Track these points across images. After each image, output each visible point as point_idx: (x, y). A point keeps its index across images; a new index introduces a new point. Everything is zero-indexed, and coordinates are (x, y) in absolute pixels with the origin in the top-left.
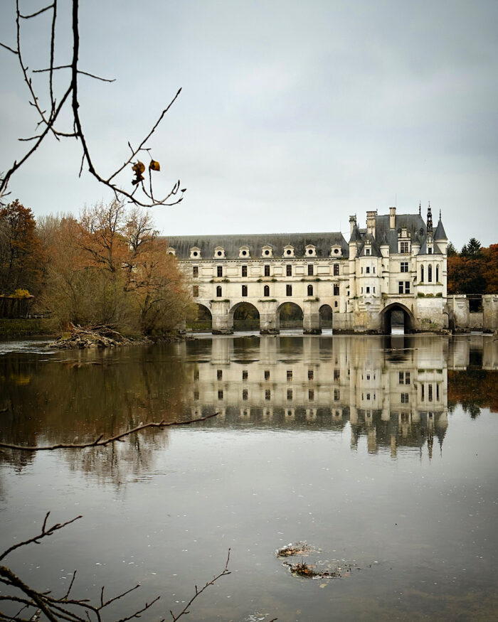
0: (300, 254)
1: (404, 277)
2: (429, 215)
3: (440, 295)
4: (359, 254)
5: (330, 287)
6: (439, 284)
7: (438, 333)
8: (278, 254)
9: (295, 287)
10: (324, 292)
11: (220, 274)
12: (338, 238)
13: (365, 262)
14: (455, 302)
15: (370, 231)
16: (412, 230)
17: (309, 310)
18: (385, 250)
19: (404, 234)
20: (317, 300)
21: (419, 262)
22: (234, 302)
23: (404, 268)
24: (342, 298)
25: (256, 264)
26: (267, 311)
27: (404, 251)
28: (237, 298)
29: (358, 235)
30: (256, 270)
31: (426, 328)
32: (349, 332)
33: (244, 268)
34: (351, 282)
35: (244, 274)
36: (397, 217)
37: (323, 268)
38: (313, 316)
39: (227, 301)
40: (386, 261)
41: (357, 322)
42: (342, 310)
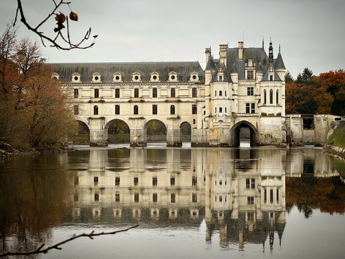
0: (164, 79)
1: (250, 99)
2: (271, 49)
3: (279, 115)
4: (214, 80)
5: (189, 107)
6: (278, 106)
7: (278, 146)
8: (146, 79)
9: (160, 107)
10: (184, 111)
11: (97, 95)
12: (196, 66)
13: (219, 87)
14: (292, 120)
15: (222, 61)
16: (256, 60)
17: (172, 127)
18: (235, 77)
19: (250, 64)
20: (179, 118)
21: (262, 87)
22: (109, 119)
23: (250, 92)
24: (199, 117)
25: (127, 87)
26: (136, 127)
27: (250, 78)
28: (111, 116)
29: (212, 64)
30: (127, 92)
31: (268, 142)
32: (205, 145)
33: (117, 91)
34: (207, 103)
35: (117, 96)
36: (244, 49)
37: (183, 91)
38: (175, 132)
39: (103, 118)
40: (235, 86)
41: (212, 136)
42: (199, 127)
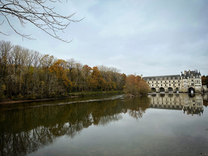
0: (172, 79)
1: (192, 82)
2: (197, 71)
3: (200, 86)
4: (183, 79)
5: (178, 84)
6: (200, 84)
7: (200, 93)
8: (168, 79)
9: (171, 85)
11: (157, 83)
12: (179, 76)
14: (204, 87)
15: (185, 74)
16: (193, 74)
18: (188, 78)
20: (175, 87)
21: (195, 80)
22: (160, 87)
24: (180, 86)
25: (163, 81)
26: (166, 89)
27: (192, 78)
29: (182, 75)
31: (197, 92)
32: (182, 92)
34: (182, 83)
35: (161, 82)
36: (190, 72)
37: (176, 81)
38: (175, 90)
39: (158, 87)
40: (188, 80)
42: (180, 88)
